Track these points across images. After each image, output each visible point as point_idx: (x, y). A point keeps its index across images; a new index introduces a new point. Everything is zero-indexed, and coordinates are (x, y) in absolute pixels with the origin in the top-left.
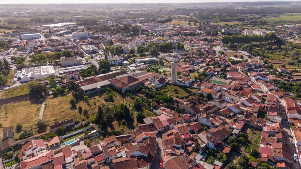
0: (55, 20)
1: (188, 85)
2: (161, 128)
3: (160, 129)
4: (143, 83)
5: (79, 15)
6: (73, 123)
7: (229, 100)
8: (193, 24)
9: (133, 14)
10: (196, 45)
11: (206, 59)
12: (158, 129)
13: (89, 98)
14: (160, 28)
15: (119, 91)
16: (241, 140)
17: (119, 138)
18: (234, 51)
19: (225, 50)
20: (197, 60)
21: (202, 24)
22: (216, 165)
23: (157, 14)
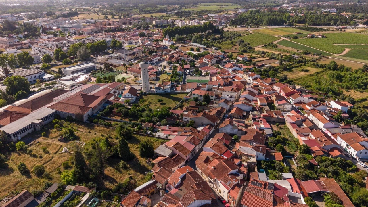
1: (170, 91)
3: (187, 156)
4: (108, 101)
6: (32, 198)
7: (229, 98)
8: (111, 18)
9: (8, 7)
10: (134, 41)
11: (162, 57)
12: (185, 158)
13: (27, 143)
14: (68, 23)
15: (77, 120)
16: (279, 140)
17: (141, 191)
18: (184, 44)
19: (174, 44)
20: (154, 59)
21: (122, 17)
22: (289, 179)
23: (48, 6)
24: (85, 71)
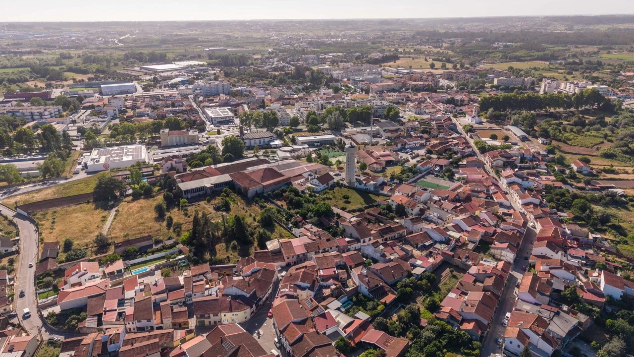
0: (170, 56)
1: (372, 189)
2: (291, 258)
3: (288, 258)
4: (291, 182)
5: (216, 46)
6: (150, 242)
7: (436, 218)
8: (440, 67)
9: (323, 43)
10: (427, 111)
11: (430, 141)
12: (286, 258)
13: (189, 203)
14: (369, 74)
15: (242, 194)
16: (421, 285)
17: (217, 268)
18: (498, 125)
19: (481, 123)
20: (411, 143)
22: (358, 318)
23: (373, 43)
24: (319, 144)
